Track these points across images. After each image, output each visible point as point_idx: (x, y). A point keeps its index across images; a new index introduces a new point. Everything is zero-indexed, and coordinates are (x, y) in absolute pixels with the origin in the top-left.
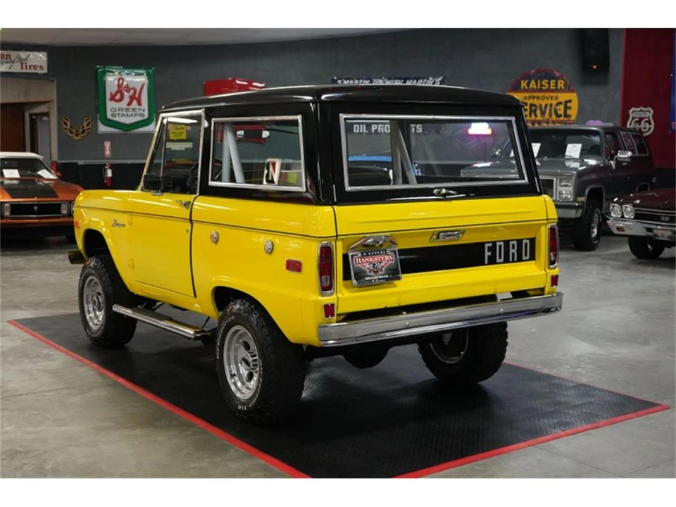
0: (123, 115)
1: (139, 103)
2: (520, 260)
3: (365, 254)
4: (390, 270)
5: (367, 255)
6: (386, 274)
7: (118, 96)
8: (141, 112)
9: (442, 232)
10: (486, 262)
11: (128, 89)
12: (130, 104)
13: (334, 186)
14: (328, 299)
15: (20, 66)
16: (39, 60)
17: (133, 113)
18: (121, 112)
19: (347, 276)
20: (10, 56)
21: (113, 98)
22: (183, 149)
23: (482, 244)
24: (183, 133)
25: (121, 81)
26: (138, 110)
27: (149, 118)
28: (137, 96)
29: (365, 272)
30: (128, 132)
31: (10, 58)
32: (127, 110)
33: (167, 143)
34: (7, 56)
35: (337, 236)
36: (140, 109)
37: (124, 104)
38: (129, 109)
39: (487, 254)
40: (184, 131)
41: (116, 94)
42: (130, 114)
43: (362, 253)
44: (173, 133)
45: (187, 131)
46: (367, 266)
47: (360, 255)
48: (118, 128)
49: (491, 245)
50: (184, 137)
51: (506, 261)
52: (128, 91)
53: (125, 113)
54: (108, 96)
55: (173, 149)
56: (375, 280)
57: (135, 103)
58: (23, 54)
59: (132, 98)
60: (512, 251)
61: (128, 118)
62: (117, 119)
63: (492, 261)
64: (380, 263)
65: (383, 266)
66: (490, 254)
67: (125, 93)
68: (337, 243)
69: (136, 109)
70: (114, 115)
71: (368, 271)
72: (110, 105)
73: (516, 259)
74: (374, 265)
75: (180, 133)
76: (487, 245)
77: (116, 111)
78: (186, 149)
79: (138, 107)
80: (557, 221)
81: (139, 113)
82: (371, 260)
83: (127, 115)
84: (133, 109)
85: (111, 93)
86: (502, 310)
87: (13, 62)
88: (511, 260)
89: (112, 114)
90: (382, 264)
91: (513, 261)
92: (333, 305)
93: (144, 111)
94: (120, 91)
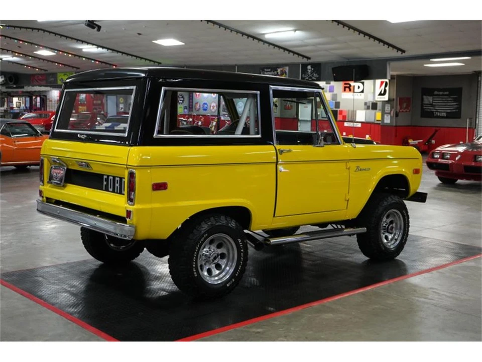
2: (120, 193)
10: (104, 188)
23: (102, 176)
39: (105, 183)
49: (106, 177)
60: (117, 185)
63: (107, 189)
88: (116, 191)
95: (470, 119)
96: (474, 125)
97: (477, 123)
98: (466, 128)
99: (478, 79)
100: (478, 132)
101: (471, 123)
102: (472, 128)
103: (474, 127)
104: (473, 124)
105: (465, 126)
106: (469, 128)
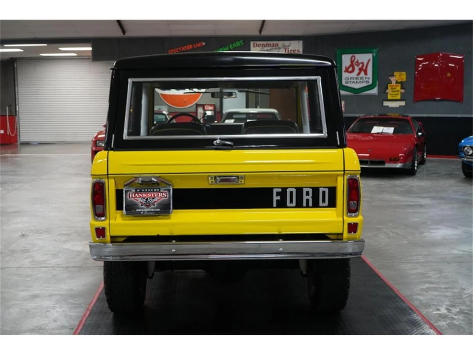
0: (354, 82)
1: (366, 74)
2: (316, 205)
3: (138, 190)
4: (162, 205)
5: (141, 191)
6: (158, 209)
7: (350, 69)
8: (367, 79)
9: (220, 177)
10: (275, 205)
11: (358, 63)
12: (359, 74)
13: (114, 135)
14: (100, 224)
15: (284, 50)
16: (297, 46)
17: (361, 81)
18: (352, 80)
19: (119, 207)
20: (278, 44)
21: (347, 70)
22: (398, 106)
23: (271, 189)
24: (398, 94)
25: (353, 58)
26: (364, 78)
27: (372, 84)
28: (364, 68)
29: (138, 204)
30: (359, 94)
31: (278, 46)
32: (356, 78)
33: (384, 102)
34: (276, 44)
35: (108, 174)
36: (366, 78)
37: (354, 74)
38: (358, 78)
39: (276, 198)
40: (399, 93)
41: (349, 67)
42: (358, 81)
43: (136, 190)
44: (390, 94)
45: (401, 93)
46: (140, 200)
47: (134, 191)
48: (350, 92)
49: (280, 190)
50: (399, 97)
51: (299, 205)
52: (358, 65)
53: (355, 81)
54: (344, 69)
55: (390, 106)
56: (144, 212)
57: (363, 73)
58: (287, 43)
59: (361, 70)
60: (305, 197)
61: (357, 84)
62: (349, 85)
63: (282, 204)
64: (154, 198)
65: (155, 202)
66: (279, 198)
67: (356, 66)
68: (110, 180)
69: (363, 77)
70: (347, 82)
71: (140, 204)
72: (345, 75)
73: (311, 204)
74: (147, 199)
75: (396, 94)
76: (275, 191)
77: (348, 79)
78: (400, 106)
79: (365, 76)
80: (360, 172)
81: (365, 80)
82: (144, 195)
83: (357, 82)
84: (361, 78)
85: (346, 67)
86: (281, 249)
87: (280, 48)
88: (305, 204)
89: (346, 82)
90: (155, 200)
91: (307, 206)
92: (104, 229)
93: (369, 79)
94: (352, 65)
95: (9, 106)
96: (15, 112)
97: (17, 109)
98: (6, 116)
99: (14, 65)
100: (19, 120)
101: (10, 111)
102: (13, 116)
103: (15, 115)
104: (13, 111)
105: (5, 114)
106: (9, 116)
